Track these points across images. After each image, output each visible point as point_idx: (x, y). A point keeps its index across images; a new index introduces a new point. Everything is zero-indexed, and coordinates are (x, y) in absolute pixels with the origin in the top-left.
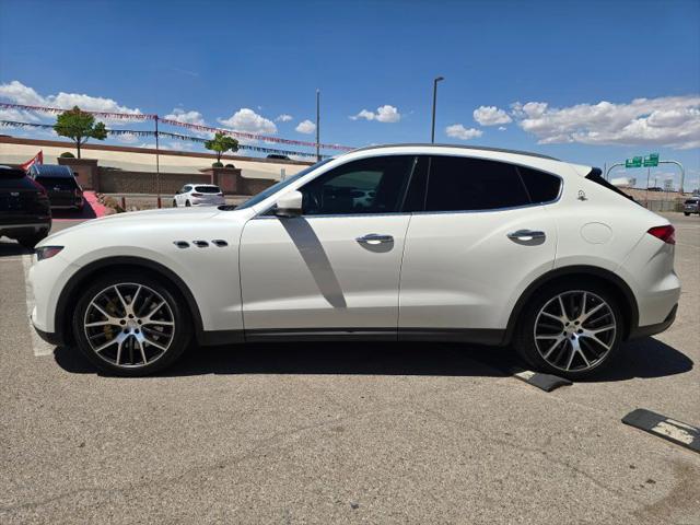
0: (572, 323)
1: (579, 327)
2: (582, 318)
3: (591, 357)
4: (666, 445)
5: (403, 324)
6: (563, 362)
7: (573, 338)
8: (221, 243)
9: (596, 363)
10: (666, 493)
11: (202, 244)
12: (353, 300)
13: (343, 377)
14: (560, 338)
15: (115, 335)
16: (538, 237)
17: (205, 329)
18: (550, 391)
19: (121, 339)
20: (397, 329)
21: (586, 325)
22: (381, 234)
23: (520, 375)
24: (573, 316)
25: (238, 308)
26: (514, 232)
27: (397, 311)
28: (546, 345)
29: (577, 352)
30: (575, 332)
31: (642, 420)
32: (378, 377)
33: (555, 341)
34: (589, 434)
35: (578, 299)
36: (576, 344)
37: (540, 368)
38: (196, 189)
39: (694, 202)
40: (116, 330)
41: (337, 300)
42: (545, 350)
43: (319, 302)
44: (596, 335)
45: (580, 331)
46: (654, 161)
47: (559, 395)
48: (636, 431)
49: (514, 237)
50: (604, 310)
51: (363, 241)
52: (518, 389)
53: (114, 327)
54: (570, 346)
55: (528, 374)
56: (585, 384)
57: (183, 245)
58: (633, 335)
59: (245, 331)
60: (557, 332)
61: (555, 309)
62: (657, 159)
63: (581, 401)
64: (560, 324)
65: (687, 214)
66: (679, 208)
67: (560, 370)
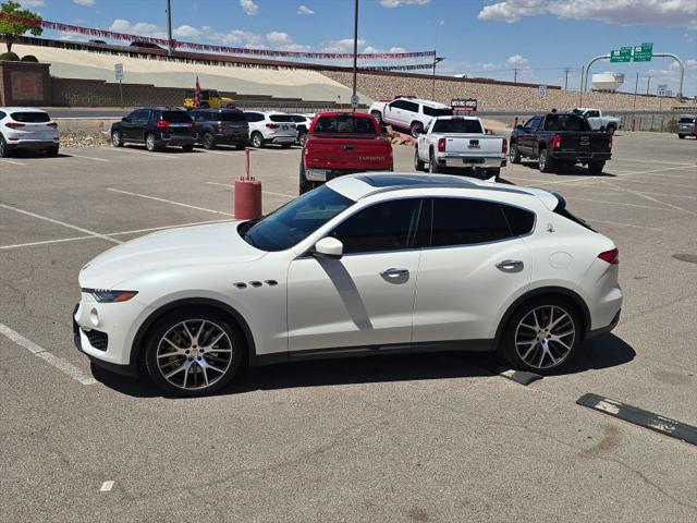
0: (543, 331)
1: (548, 333)
2: (551, 326)
3: (556, 357)
4: (602, 416)
5: (416, 340)
6: (536, 361)
7: (544, 342)
8: (272, 283)
9: (560, 360)
10: (598, 443)
11: (257, 284)
12: (377, 323)
13: (368, 385)
14: (534, 343)
15: (182, 363)
16: (518, 266)
17: (258, 353)
18: (527, 384)
19: (186, 366)
20: (411, 344)
21: (554, 331)
22: (399, 268)
23: (504, 373)
24: (543, 324)
25: (285, 335)
26: (500, 262)
27: (411, 329)
28: (523, 349)
29: (547, 353)
30: (545, 337)
31: (589, 401)
32: (395, 383)
33: (530, 345)
34: (554, 413)
35: (547, 311)
36: (546, 347)
37: (520, 367)
38: (14, 116)
39: (690, 121)
40: (182, 359)
41: (364, 324)
42: (523, 353)
43: (349, 326)
44: (561, 339)
45: (549, 336)
46: (646, 53)
47: (534, 387)
48: (585, 409)
49: (501, 266)
50: (566, 319)
51: (385, 275)
52: (504, 384)
53: (179, 357)
54: (541, 348)
55: (511, 372)
56: (551, 377)
57: (241, 285)
58: (587, 336)
59: (289, 353)
60: (532, 339)
61: (530, 321)
62: (650, 51)
63: (549, 390)
64: (534, 332)
65: (682, 136)
66: (673, 128)
67: (534, 367)
